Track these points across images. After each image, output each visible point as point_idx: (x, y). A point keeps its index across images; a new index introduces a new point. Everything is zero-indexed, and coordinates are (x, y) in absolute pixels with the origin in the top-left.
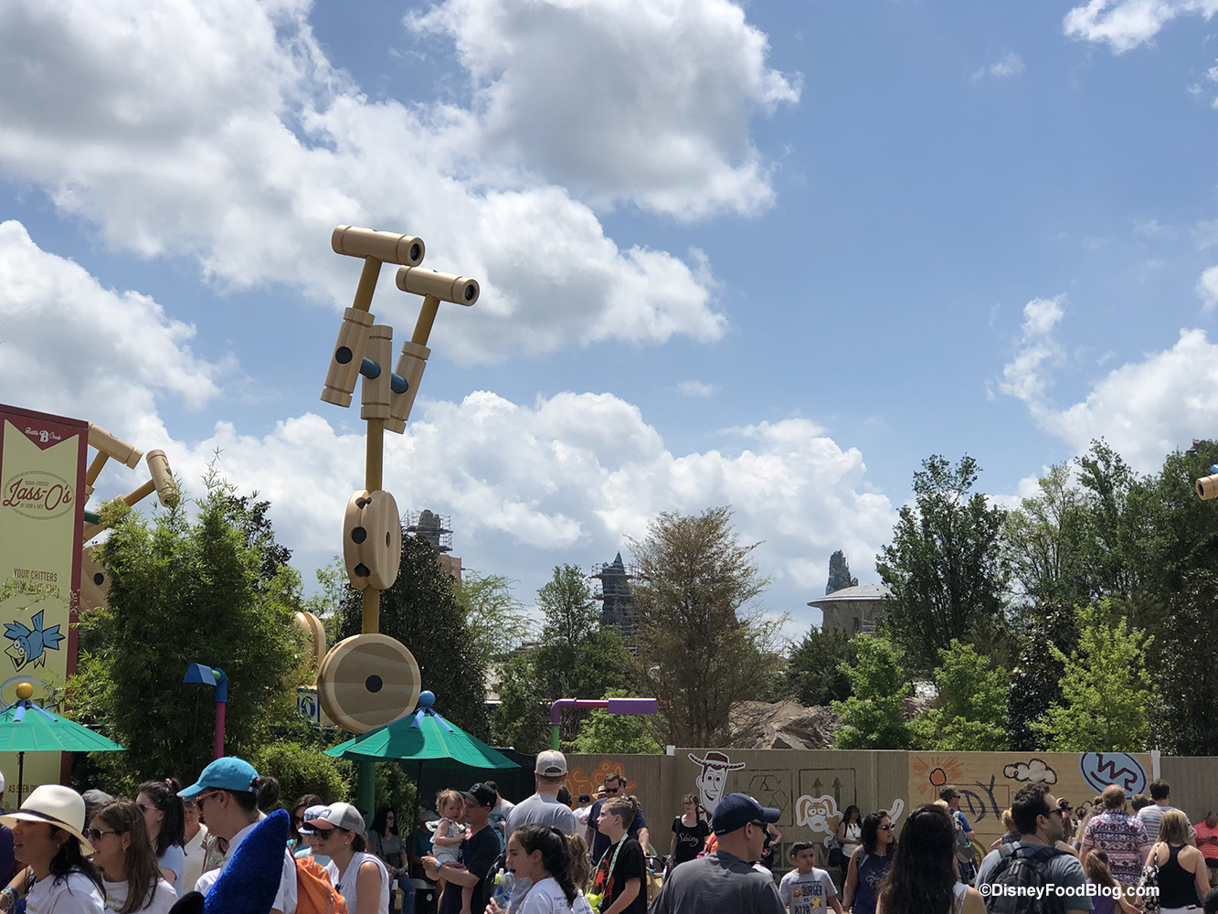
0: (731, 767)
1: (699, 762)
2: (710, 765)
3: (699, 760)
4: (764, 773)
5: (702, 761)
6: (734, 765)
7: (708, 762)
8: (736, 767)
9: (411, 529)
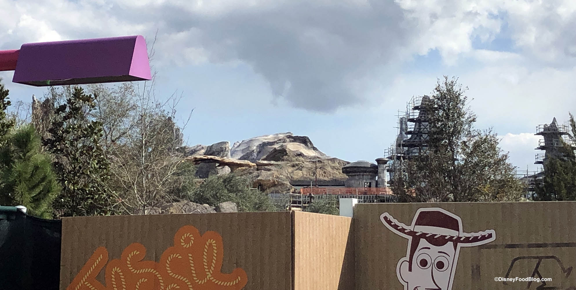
0: (467, 240)
1: (403, 230)
2: (424, 235)
3: (401, 225)
4: (534, 251)
5: (408, 228)
6: (472, 235)
7: (420, 229)
8: (476, 239)
9: (416, 108)
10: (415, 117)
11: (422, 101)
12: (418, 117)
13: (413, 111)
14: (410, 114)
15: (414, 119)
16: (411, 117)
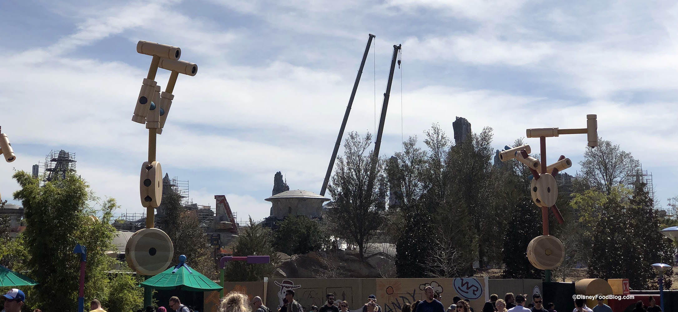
2: (284, 286)
4: (310, 290)
5: (281, 285)
6: (296, 286)
9: (54, 160)
10: (52, 167)
11: (59, 154)
12: (55, 168)
13: (51, 162)
14: (48, 165)
15: (52, 169)
16: (49, 168)
